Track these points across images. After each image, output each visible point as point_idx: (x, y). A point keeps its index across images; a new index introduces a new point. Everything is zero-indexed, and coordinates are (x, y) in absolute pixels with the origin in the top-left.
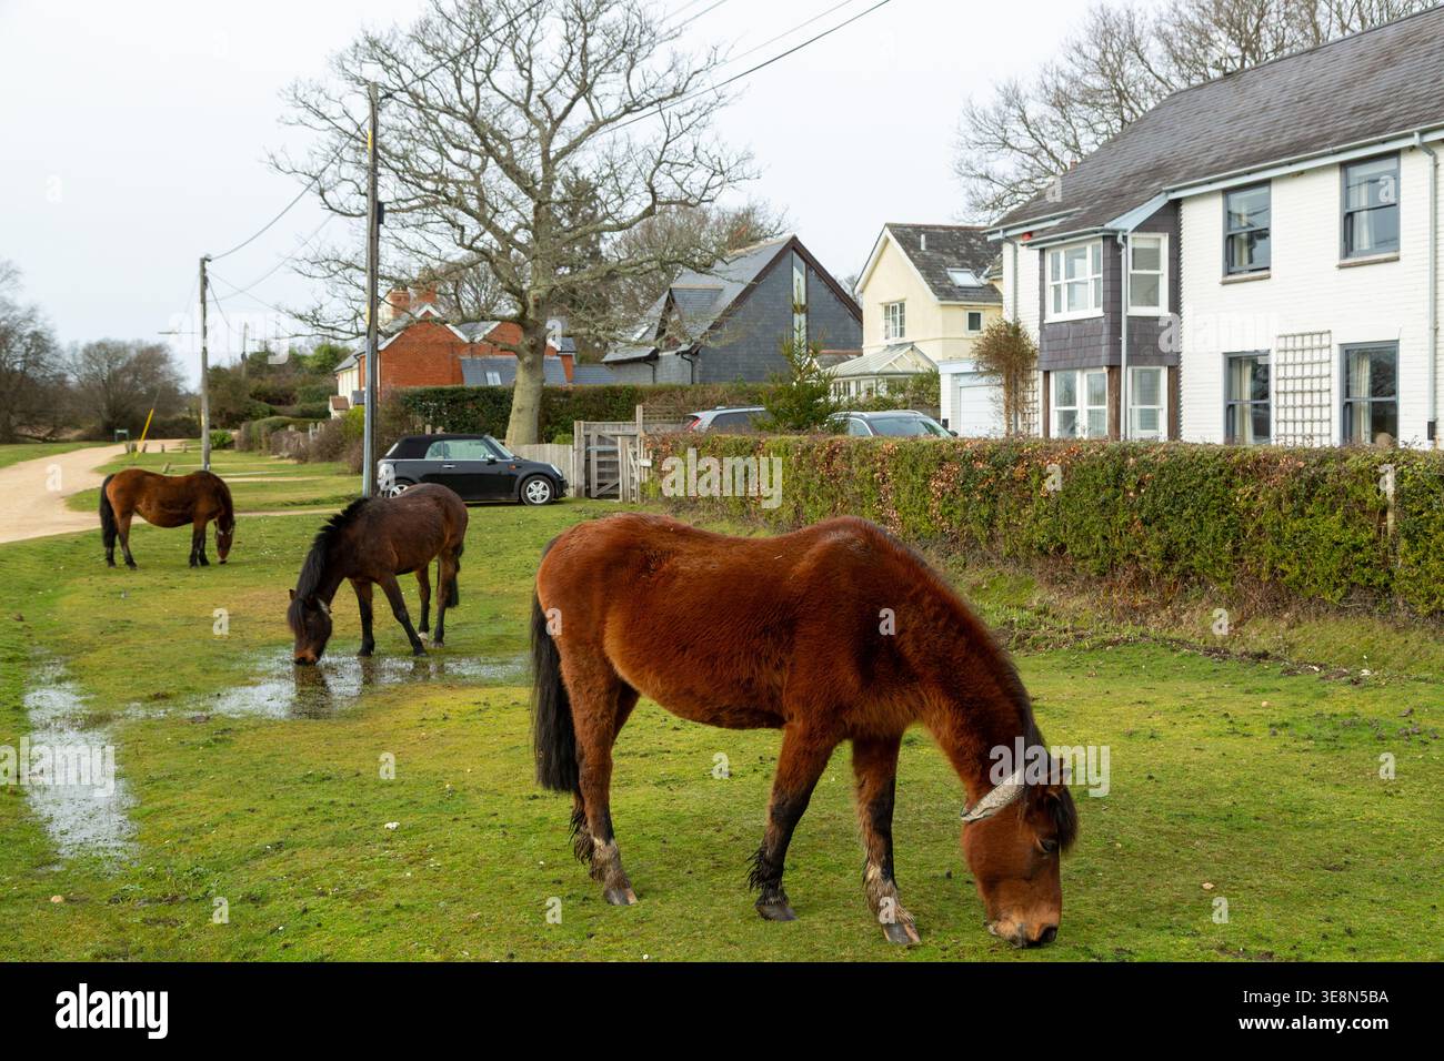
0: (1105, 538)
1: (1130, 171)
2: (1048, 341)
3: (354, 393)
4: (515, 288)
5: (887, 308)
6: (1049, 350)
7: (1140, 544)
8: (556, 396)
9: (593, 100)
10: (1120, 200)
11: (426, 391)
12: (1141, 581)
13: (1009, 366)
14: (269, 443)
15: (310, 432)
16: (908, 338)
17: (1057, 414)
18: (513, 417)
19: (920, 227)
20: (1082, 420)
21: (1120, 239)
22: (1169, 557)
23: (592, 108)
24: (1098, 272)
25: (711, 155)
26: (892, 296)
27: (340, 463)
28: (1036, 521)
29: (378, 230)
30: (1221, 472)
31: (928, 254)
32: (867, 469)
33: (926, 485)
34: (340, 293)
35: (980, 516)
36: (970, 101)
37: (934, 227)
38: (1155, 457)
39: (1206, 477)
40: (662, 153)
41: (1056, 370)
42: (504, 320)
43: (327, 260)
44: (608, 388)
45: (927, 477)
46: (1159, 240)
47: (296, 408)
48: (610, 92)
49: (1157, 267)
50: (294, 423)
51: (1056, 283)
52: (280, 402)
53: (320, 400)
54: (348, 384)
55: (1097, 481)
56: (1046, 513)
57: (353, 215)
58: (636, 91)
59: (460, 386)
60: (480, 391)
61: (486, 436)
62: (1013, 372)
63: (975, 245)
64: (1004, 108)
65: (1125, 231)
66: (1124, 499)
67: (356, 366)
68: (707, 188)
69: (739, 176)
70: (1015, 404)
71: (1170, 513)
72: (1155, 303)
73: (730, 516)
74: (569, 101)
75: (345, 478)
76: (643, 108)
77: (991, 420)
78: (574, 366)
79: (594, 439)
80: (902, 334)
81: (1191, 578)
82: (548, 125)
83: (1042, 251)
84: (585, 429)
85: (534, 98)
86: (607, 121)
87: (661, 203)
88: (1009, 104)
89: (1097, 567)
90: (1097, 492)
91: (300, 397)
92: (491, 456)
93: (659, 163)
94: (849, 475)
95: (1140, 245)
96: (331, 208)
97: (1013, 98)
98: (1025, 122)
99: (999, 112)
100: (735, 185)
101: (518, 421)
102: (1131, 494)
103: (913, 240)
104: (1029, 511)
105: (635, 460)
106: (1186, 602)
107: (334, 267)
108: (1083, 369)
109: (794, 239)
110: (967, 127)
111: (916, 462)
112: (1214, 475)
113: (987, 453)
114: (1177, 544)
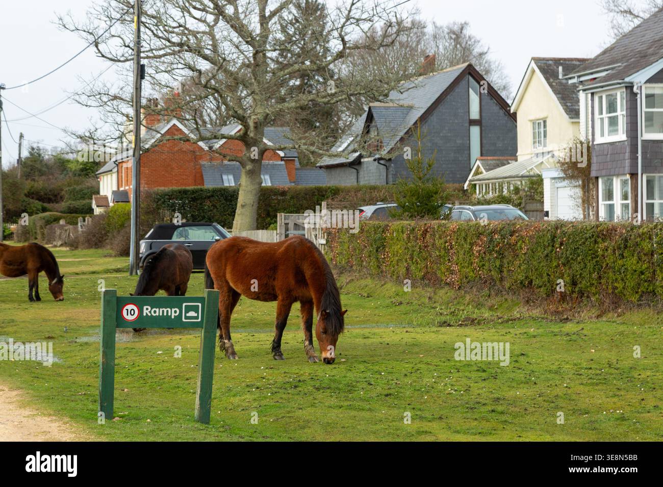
0: (548, 275)
2: (597, 156)
3: (114, 192)
4: (239, 115)
5: (534, 124)
6: (597, 163)
7: (562, 277)
8: (275, 195)
11: (173, 191)
14: (43, 234)
15: (79, 224)
16: (548, 148)
17: (603, 206)
18: (238, 211)
20: (618, 211)
21: (635, 88)
22: (574, 284)
24: (624, 110)
26: (539, 115)
27: (104, 250)
28: (519, 267)
29: (141, 83)
30: (593, 236)
31: (564, 82)
32: (442, 241)
33: (471, 249)
34: (110, 120)
35: (496, 266)
37: (571, 60)
38: (568, 229)
40: (350, 12)
41: (602, 176)
42: (230, 138)
43: (100, 94)
44: (315, 188)
45: (472, 244)
47: (63, 205)
50: (64, 218)
51: (601, 116)
52: (49, 201)
53: (83, 198)
54: (108, 186)
55: (545, 243)
56: (524, 263)
57: (119, 61)
59: (199, 187)
60: (215, 191)
61: (214, 224)
65: (639, 83)
66: (555, 253)
67: (115, 170)
70: (588, 201)
71: (572, 259)
73: (371, 275)
75: (111, 259)
77: (572, 211)
78: (297, 169)
79: (291, 226)
80: (545, 145)
81: (585, 295)
83: (593, 94)
84: (285, 219)
87: (349, 48)
89: (545, 291)
90: (544, 249)
91: (67, 196)
92: (217, 238)
93: (348, 19)
94: (433, 245)
95: (651, 91)
96: (103, 56)
101: (242, 214)
102: (558, 250)
103: (553, 71)
104: (517, 262)
105: (316, 239)
106: (581, 307)
107: (105, 99)
108: (618, 175)
109: (471, 66)
111: (466, 236)
112: (590, 238)
113: (499, 229)
114: (576, 276)
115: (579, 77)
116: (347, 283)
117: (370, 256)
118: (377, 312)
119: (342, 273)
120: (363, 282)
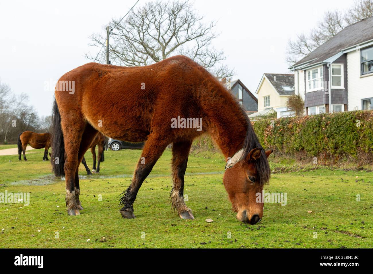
0: (316, 144)
1: (332, 48)
2: (307, 98)
5: (265, 98)
6: (308, 101)
7: (327, 145)
9: (178, 38)
10: (328, 55)
12: (327, 157)
13: (296, 107)
16: (271, 106)
19: (274, 74)
21: (328, 65)
22: (336, 148)
23: (177, 40)
24: (322, 76)
25: (211, 52)
26: (266, 94)
28: (295, 140)
30: (352, 118)
31: (276, 82)
35: (279, 141)
36: (290, 40)
37: (278, 74)
38: (331, 116)
39: (347, 120)
40: (197, 52)
41: (310, 107)
45: (263, 131)
46: (340, 66)
48: (182, 35)
49: (340, 74)
51: (310, 80)
55: (313, 126)
56: (298, 138)
58: (190, 35)
62: (298, 109)
63: (290, 79)
64: (300, 42)
65: (330, 63)
66: (322, 131)
68: (210, 62)
69: (220, 59)
71: (336, 133)
72: (340, 85)
73: (209, 150)
74: (170, 37)
76: (191, 39)
80: (269, 106)
81: (343, 155)
82: (164, 45)
83: (305, 71)
85: (161, 37)
86: (181, 43)
88: (302, 41)
89: (314, 153)
90: (313, 129)
93: (196, 55)
95: (335, 67)
97: (303, 39)
98: (307, 46)
99: (299, 43)
100: (219, 61)
102: (324, 128)
103: (272, 78)
104: (293, 138)
106: (342, 162)
108: (318, 106)
109: (239, 80)
110: (289, 48)
111: (260, 127)
112: (349, 119)
113: (280, 121)
114: (338, 143)
115: (295, 67)
116: (197, 153)
117: (208, 141)
118: (216, 165)
119: (195, 149)
120: (205, 153)
